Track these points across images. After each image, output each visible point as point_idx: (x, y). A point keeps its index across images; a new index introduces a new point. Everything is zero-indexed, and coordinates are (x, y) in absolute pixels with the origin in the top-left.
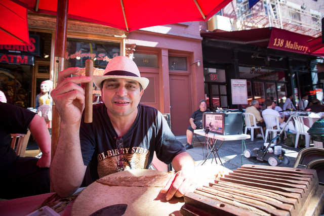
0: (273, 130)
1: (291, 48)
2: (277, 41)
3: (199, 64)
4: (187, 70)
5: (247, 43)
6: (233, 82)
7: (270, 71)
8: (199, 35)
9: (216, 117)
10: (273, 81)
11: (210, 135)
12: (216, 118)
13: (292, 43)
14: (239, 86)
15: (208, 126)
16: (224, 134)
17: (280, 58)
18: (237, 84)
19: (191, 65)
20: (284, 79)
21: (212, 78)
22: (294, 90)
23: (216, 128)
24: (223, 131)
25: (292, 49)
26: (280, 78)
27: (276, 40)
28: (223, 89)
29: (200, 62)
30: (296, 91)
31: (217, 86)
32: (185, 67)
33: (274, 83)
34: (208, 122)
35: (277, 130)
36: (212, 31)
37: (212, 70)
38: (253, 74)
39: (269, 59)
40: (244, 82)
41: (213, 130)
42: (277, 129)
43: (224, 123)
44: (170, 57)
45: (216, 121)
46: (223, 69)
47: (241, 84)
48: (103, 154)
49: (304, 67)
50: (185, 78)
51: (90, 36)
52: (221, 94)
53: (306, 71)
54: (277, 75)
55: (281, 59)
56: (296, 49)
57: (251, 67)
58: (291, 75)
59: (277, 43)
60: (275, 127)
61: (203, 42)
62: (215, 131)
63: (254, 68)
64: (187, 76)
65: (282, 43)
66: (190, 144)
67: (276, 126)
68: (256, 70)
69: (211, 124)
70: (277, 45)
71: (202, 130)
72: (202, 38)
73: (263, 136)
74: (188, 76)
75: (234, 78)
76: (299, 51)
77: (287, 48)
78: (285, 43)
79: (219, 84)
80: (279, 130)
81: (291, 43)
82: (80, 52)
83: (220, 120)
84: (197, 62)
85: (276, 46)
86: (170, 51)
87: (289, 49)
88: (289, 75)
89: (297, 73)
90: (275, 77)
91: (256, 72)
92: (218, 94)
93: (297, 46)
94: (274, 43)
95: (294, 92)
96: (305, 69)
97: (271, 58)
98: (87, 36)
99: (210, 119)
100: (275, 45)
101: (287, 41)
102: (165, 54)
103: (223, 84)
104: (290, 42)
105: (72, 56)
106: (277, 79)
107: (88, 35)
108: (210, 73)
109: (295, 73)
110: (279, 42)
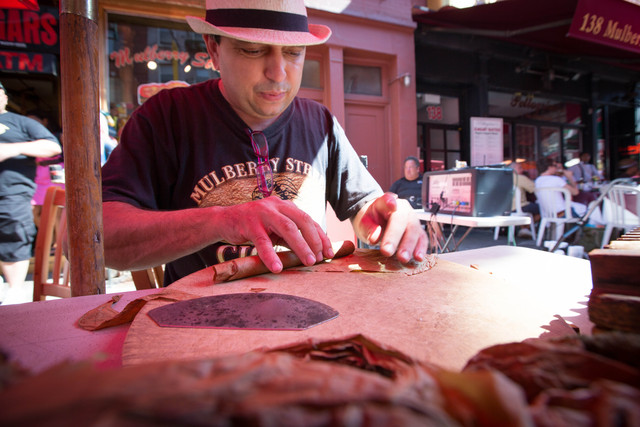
0: (556, 220)
1: (617, 38)
2: (590, 21)
3: (407, 81)
4: (381, 95)
5: (514, 33)
6: (476, 123)
7: (553, 102)
8: (410, 17)
9: (454, 180)
10: (555, 125)
11: (443, 218)
12: (456, 182)
13: (621, 26)
14: (487, 131)
16: (474, 213)
17: (574, 74)
18: (483, 127)
19: (390, 85)
20: (577, 122)
21: (432, 116)
22: (596, 143)
23: (454, 203)
24: (471, 209)
25: (618, 42)
26: (571, 118)
27: (586, 17)
28: (454, 139)
29: (410, 76)
30: (600, 145)
31: (441, 132)
32: (376, 87)
33: (558, 129)
34: (435, 193)
35: (565, 220)
36: (436, 9)
37: (432, 99)
38: (517, 107)
39: (552, 77)
40: (498, 123)
41: (446, 209)
42: (564, 217)
43: (474, 190)
44: (347, 66)
45: (455, 187)
46: (455, 96)
47: (491, 127)
48: (213, 174)
49: (622, 95)
50: (376, 112)
51: (175, 11)
52: (449, 148)
53: (625, 104)
54: (564, 113)
55: (576, 77)
56: (626, 40)
57: (512, 93)
58: (594, 110)
59: (588, 25)
60: (561, 214)
61: (417, 32)
62: (452, 210)
63: (519, 94)
64: (381, 107)
65: (599, 26)
67: (563, 212)
68: (523, 99)
69: (444, 196)
70: (588, 30)
72: (414, 25)
73: (533, 233)
74: (383, 107)
75: (478, 115)
76: (633, 46)
77: (607, 39)
78: (604, 27)
79: (446, 127)
80: (569, 218)
81: (618, 27)
82: (155, 48)
83: (465, 184)
84: (403, 78)
85: (584, 32)
86: (347, 52)
87: (613, 41)
88: (590, 111)
89: (607, 109)
90: (560, 116)
91: (523, 105)
92: (442, 148)
93: (629, 33)
94: (581, 26)
95: (596, 147)
96: (624, 99)
97: (557, 73)
98: (169, 13)
99: (441, 184)
100: (582, 29)
101: (610, 23)
102: (336, 59)
103: (453, 127)
104: (616, 24)
105: (138, 58)
106: (563, 120)
107: (172, 11)
108: (427, 105)
109: (602, 107)
110: (593, 23)
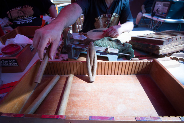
11: (155, 18)
12: (164, 5)
15: (155, 11)
23: (161, 13)
24: (166, 15)
34: (156, 8)
41: (158, 15)
43: (169, 9)
45: (163, 7)
66: (137, 24)
69: (158, 10)
71: (150, 14)
83: (167, 6)
99: (159, 5)
